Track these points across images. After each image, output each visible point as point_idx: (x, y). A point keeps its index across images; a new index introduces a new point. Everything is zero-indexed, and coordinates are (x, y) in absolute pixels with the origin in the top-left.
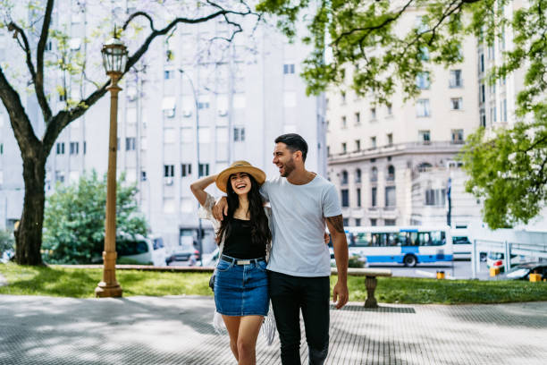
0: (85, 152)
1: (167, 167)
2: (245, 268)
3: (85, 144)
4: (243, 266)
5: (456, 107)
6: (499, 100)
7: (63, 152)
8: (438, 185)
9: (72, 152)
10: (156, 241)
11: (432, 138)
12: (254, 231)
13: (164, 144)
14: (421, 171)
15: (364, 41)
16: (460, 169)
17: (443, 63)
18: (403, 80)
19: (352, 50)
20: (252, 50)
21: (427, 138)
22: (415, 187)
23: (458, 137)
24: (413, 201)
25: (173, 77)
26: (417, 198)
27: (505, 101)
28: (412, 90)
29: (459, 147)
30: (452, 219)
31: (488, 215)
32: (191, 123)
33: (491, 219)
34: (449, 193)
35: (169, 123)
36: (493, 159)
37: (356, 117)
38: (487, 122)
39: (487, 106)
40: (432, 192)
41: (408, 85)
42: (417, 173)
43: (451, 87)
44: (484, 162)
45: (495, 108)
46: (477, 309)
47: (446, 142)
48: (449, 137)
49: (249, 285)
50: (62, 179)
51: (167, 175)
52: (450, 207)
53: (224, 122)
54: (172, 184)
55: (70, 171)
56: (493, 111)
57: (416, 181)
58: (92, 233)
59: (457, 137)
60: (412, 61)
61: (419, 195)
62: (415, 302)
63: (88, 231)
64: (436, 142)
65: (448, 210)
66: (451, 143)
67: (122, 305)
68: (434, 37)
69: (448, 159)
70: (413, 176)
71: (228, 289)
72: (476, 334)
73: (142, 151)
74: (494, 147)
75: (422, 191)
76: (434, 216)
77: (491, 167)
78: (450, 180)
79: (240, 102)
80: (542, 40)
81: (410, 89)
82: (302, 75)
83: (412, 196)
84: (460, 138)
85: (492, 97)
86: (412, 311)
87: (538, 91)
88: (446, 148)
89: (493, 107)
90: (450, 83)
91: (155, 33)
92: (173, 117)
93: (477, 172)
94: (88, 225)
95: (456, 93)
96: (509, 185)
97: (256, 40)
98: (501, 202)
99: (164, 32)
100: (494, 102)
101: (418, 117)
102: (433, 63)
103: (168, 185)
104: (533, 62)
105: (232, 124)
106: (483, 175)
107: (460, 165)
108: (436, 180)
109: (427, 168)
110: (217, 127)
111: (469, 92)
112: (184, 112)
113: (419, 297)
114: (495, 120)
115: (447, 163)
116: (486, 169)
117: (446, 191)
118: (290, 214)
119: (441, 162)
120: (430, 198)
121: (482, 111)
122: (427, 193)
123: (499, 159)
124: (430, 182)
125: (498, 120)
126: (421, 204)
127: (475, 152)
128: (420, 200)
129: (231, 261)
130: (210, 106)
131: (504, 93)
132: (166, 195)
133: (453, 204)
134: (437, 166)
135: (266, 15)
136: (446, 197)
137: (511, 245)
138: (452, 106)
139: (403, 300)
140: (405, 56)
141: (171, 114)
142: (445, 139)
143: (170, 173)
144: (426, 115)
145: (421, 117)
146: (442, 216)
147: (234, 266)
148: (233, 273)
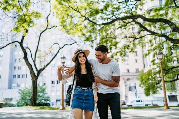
0: (26, 77)
1: (52, 82)
2: (85, 90)
3: (27, 75)
5: (136, 62)
7: (20, 77)
8: (132, 85)
9: (22, 77)
11: (130, 71)
13: (52, 74)
14: (127, 81)
17: (131, 53)
21: (128, 71)
22: (126, 86)
24: (125, 90)
26: (126, 89)
28: (124, 60)
29: (138, 74)
30: (137, 95)
31: (145, 92)
33: (146, 94)
35: (53, 68)
36: (146, 77)
38: (145, 66)
39: (145, 61)
40: (131, 87)
41: (123, 59)
42: (126, 81)
44: (143, 78)
48: (135, 71)
50: (19, 86)
52: (136, 91)
54: (54, 86)
55: (21, 83)
56: (147, 63)
57: (126, 84)
59: (137, 70)
60: (123, 52)
61: (127, 88)
65: (135, 92)
68: (129, 46)
70: (125, 82)
73: (44, 76)
75: (128, 87)
76: (132, 94)
78: (136, 84)
81: (123, 60)
83: (125, 88)
84: (138, 71)
88: (134, 74)
91: (60, 48)
93: (142, 81)
95: (136, 58)
96: (150, 84)
98: (148, 89)
99: (62, 48)
100: (147, 60)
102: (129, 53)
103: (53, 87)
106: (144, 82)
108: (132, 83)
109: (129, 80)
114: (148, 66)
115: (135, 78)
116: (144, 80)
120: (130, 89)
121: (144, 63)
122: (129, 88)
123: (147, 77)
124: (130, 84)
126: (128, 91)
128: (128, 90)
129: (80, 88)
132: (52, 90)
133: (137, 90)
134: (132, 79)
135: (86, 42)
136: (135, 88)
137: (152, 101)
140: (122, 51)
143: (53, 83)
144: (128, 64)
145: (126, 65)
146: (134, 94)
147: (81, 90)
148: (80, 92)
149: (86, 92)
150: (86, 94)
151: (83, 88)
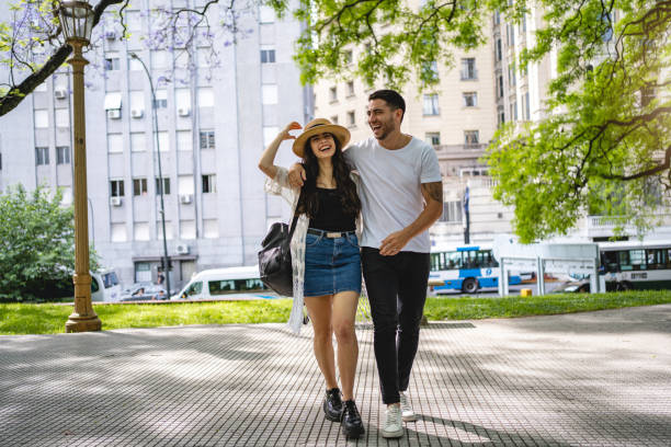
1: (113, 184)
2: (335, 241)
4: (332, 239)
5: (470, 103)
6: (520, 93)
8: (452, 198)
10: (107, 275)
11: (443, 141)
12: (344, 199)
13: (109, 154)
15: (371, 16)
16: (477, 177)
17: (464, 45)
18: (418, 65)
19: (357, 26)
20: (229, 27)
21: (436, 141)
23: (472, 138)
25: (117, 68)
27: (527, 95)
28: (428, 77)
29: (474, 152)
30: (471, 238)
31: (521, 226)
32: (146, 125)
34: (466, 206)
35: (114, 127)
36: (523, 159)
37: (349, 117)
38: (507, 121)
39: (506, 102)
41: (424, 70)
43: (463, 79)
44: (514, 163)
45: (516, 104)
46: (544, 320)
47: (459, 146)
48: (462, 140)
49: (340, 262)
51: (114, 195)
52: (468, 223)
53: (186, 124)
54: (122, 204)
56: (513, 106)
58: (21, 270)
59: (471, 140)
62: (468, 317)
63: (18, 266)
64: (446, 146)
65: (465, 226)
66: (466, 147)
67: (108, 338)
68: (454, 12)
69: (461, 167)
71: (316, 267)
72: (558, 343)
74: (524, 145)
76: (449, 234)
77: (523, 170)
78: (467, 190)
79: (206, 99)
80: (577, 17)
81: (426, 76)
82: (295, 58)
84: (475, 141)
85: (512, 90)
86: (471, 326)
87: (573, 78)
88: (459, 153)
89: (513, 102)
90: (462, 75)
92: (120, 118)
94: (17, 259)
95: (469, 86)
96: (542, 190)
97: (236, 14)
98: (535, 209)
100: (514, 96)
101: (425, 116)
102: (451, 44)
103: (116, 206)
104: (565, 44)
105: (197, 128)
106: (513, 179)
107: (476, 173)
108: (449, 192)
110: (177, 131)
111: (484, 85)
112: (134, 113)
113: (472, 312)
114: (516, 118)
115: (461, 172)
116: (515, 172)
117: (462, 204)
118: (385, 183)
119: (454, 170)
121: (500, 108)
125: (520, 118)
127: (503, 151)
129: (319, 234)
130: (169, 104)
131: (526, 86)
132: (115, 220)
133: (472, 218)
134: (448, 175)
136: (463, 211)
137: (544, 261)
138: (464, 102)
139: (453, 317)
140: (420, 35)
141: (117, 114)
142: (457, 143)
143: (118, 191)
144: (435, 113)
145: (428, 115)
146: (458, 234)
147: (322, 240)
148: (321, 247)
149: (339, 245)
150: (336, 252)
151: (330, 235)
